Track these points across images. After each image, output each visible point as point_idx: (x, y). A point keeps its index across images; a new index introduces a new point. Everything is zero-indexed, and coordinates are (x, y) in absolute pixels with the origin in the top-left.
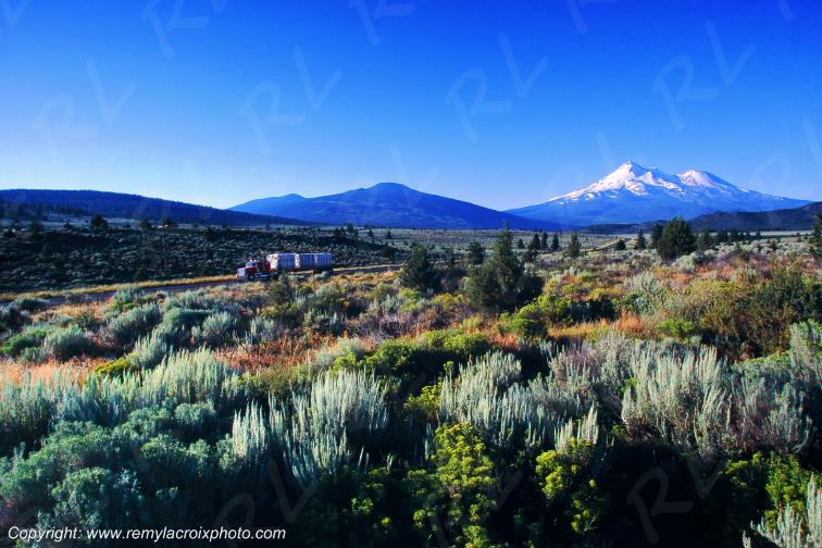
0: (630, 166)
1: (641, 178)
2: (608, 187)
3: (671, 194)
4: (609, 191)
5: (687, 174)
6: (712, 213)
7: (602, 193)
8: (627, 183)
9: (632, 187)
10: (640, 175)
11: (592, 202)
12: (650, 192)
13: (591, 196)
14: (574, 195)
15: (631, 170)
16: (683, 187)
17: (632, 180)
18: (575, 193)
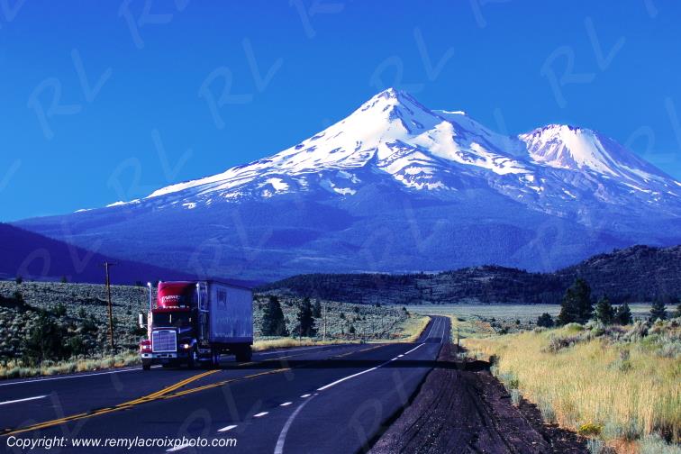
0: (393, 102)
1: (423, 139)
2: (328, 160)
3: (506, 189)
4: (332, 174)
5: (547, 135)
6: (624, 250)
7: (311, 176)
8: (384, 153)
9: (396, 166)
10: (422, 128)
11: (283, 203)
12: (448, 180)
13: (279, 185)
14: (227, 180)
15: (396, 113)
16: (539, 171)
17: (400, 144)
18: (230, 174)
